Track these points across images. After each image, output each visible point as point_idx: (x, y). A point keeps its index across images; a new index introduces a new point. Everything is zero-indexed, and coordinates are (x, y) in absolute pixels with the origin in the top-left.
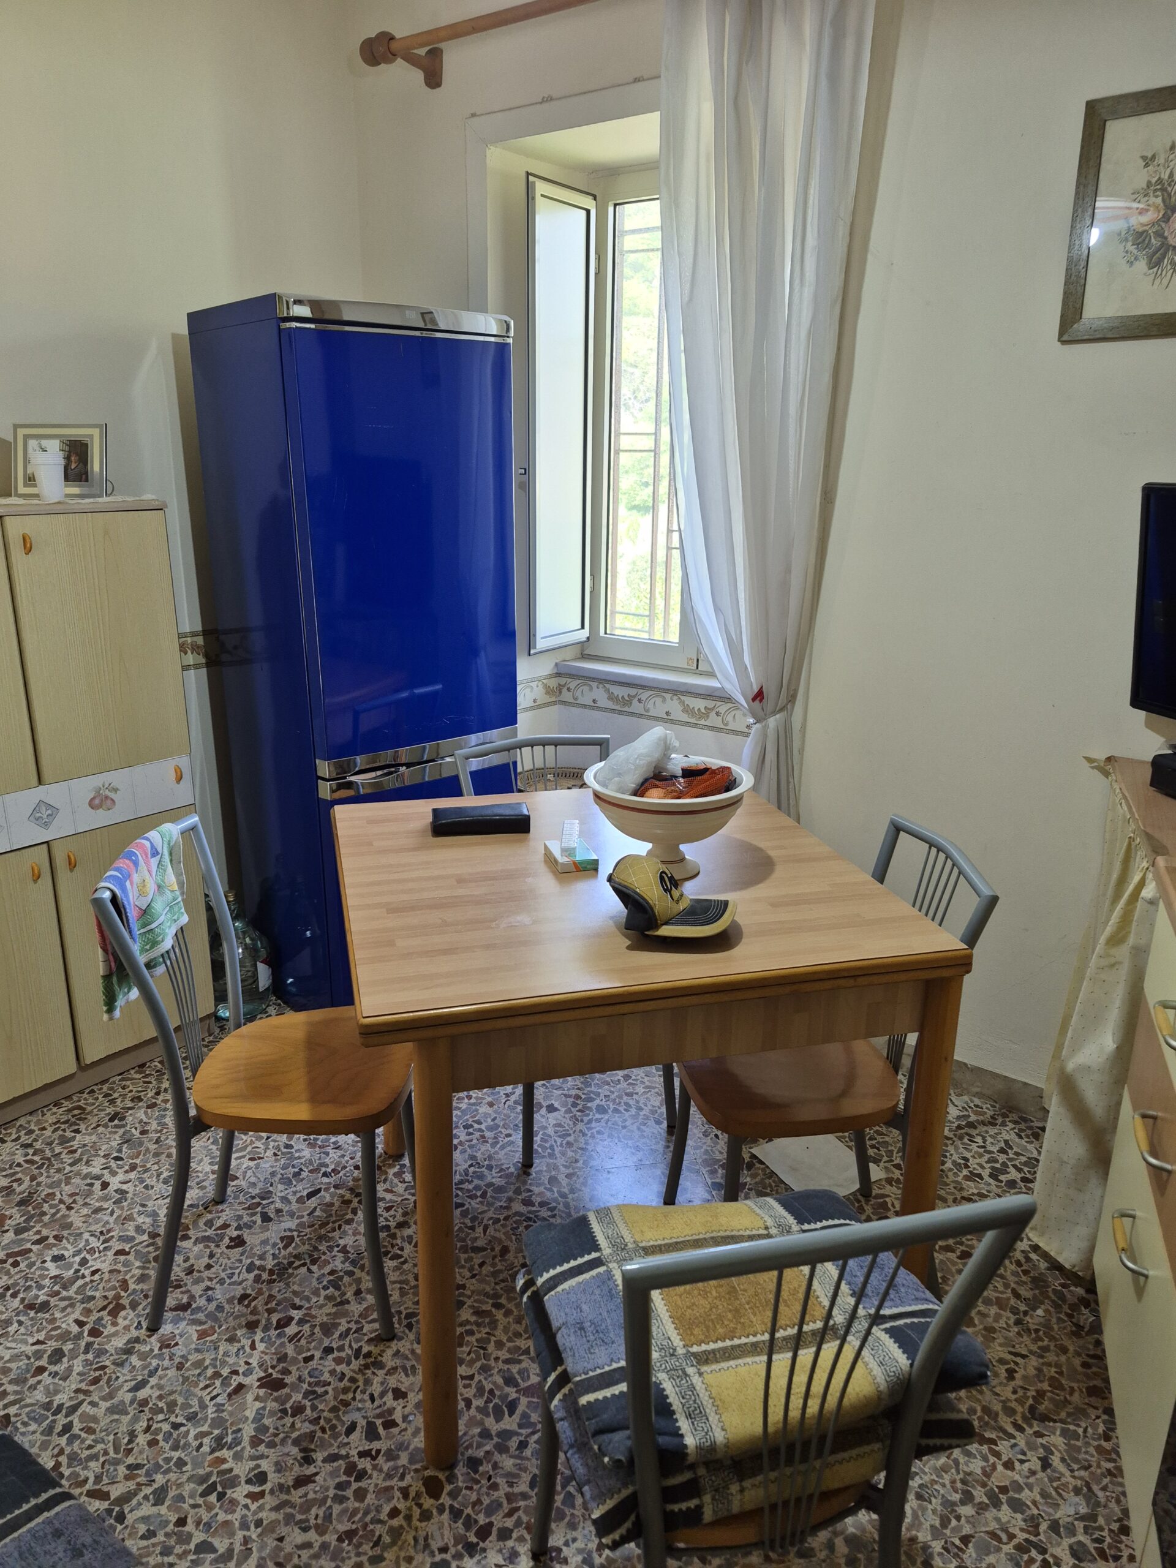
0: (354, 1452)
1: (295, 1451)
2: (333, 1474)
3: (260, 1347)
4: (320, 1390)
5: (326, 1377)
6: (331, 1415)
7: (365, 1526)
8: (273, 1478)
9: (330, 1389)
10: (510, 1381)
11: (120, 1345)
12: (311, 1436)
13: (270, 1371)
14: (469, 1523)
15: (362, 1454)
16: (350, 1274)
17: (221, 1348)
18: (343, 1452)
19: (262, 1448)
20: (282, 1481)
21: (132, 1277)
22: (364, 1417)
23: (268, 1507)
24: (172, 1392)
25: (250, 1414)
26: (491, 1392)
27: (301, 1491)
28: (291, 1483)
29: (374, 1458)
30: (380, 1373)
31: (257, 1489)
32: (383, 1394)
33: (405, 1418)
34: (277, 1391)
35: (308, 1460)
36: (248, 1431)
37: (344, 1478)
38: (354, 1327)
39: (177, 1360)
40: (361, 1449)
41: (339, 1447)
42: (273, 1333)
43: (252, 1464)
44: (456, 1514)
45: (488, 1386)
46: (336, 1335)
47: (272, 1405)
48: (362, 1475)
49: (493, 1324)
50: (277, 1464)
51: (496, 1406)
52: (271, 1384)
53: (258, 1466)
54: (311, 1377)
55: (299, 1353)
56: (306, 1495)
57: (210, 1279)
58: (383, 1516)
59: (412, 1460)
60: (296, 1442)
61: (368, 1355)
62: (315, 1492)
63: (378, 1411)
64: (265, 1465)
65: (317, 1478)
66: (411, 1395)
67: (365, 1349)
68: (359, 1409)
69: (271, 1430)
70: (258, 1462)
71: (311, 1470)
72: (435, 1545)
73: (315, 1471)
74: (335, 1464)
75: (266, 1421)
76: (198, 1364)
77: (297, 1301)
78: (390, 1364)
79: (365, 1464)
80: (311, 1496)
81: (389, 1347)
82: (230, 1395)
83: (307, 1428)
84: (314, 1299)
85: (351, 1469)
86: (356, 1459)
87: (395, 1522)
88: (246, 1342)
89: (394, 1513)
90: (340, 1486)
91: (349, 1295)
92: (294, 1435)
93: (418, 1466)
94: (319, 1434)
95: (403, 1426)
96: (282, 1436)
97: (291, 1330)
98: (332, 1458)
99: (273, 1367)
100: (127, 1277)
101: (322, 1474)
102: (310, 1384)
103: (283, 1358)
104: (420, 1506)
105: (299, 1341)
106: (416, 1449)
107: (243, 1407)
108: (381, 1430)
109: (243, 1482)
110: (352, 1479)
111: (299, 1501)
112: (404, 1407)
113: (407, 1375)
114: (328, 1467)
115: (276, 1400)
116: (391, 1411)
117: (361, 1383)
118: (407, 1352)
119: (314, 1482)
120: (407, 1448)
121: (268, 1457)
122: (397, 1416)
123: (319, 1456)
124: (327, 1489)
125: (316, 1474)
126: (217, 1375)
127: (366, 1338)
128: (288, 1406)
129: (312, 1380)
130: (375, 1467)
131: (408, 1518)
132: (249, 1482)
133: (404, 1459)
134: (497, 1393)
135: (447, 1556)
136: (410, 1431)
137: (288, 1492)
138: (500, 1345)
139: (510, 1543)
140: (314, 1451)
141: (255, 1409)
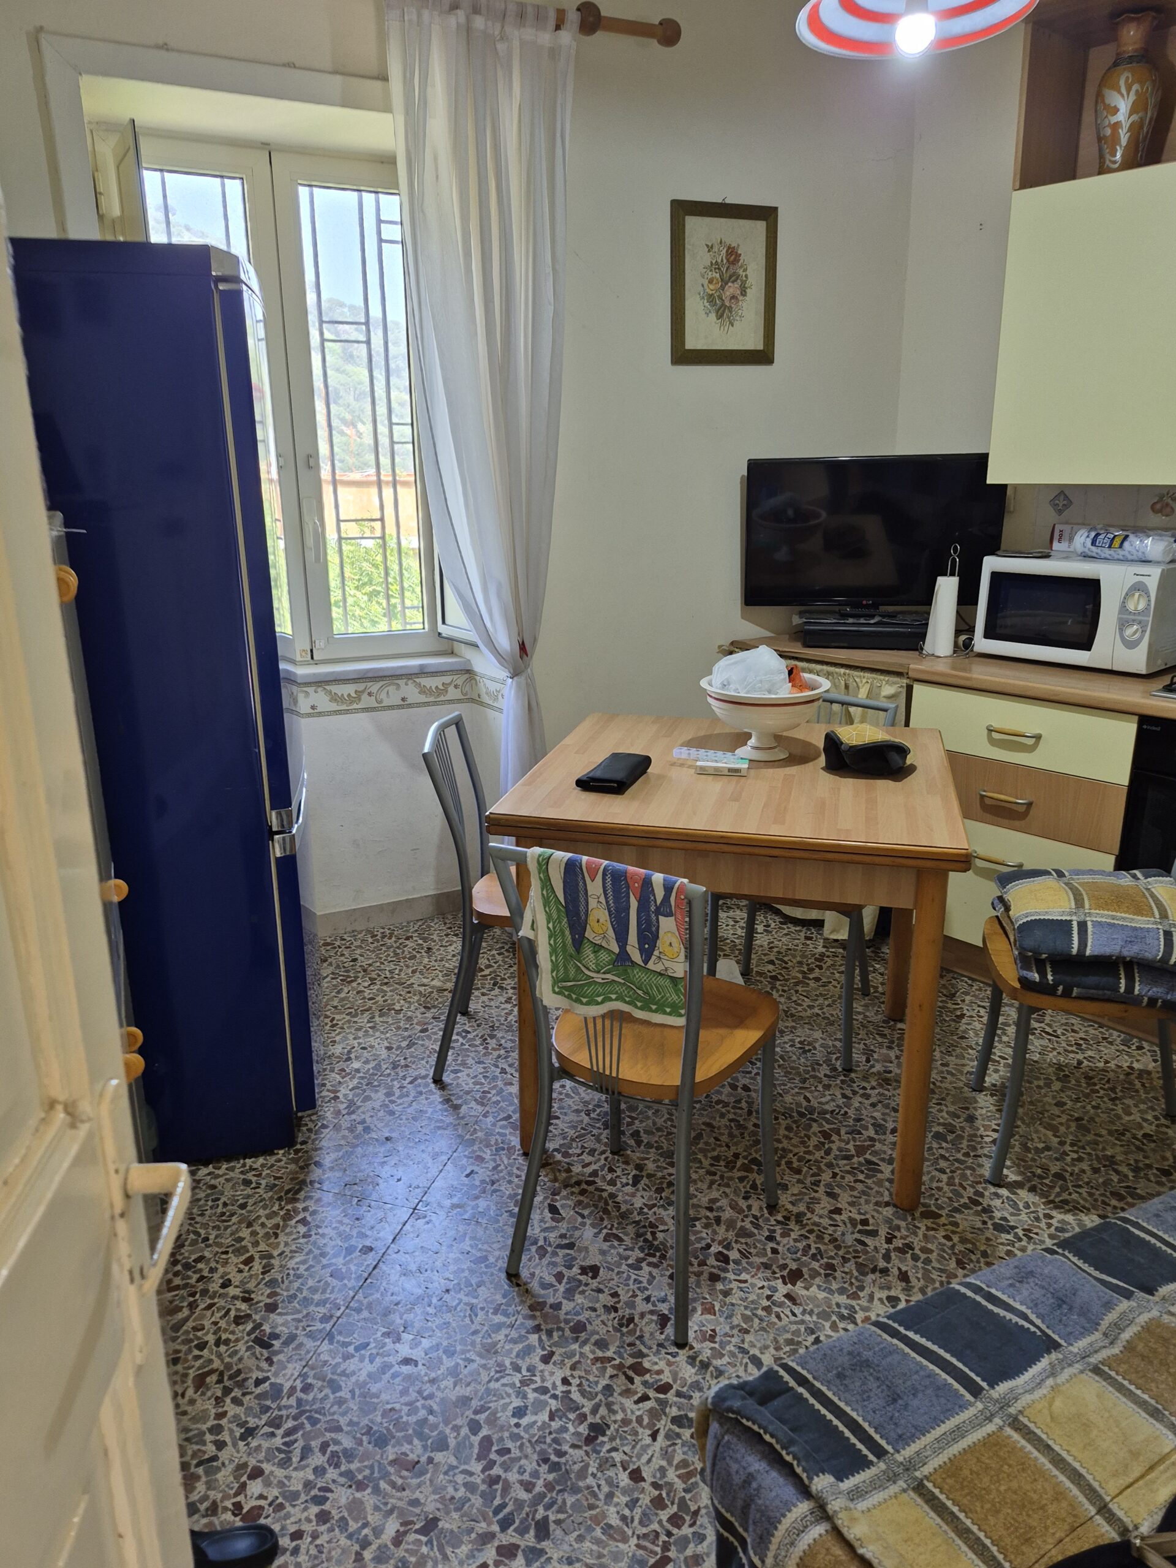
2: (902, 1261)
3: (744, 1276)
4: (813, 1251)
5: (800, 1245)
7: (955, 1254)
9: (813, 1246)
10: (847, 1158)
11: (693, 1371)
12: (860, 1265)
13: (777, 1275)
14: (965, 1206)
15: (889, 1242)
17: (734, 1301)
18: (883, 1251)
19: (861, 1294)
20: (899, 1288)
22: (853, 1233)
25: (822, 1295)
26: (853, 1168)
27: (913, 1280)
28: (904, 1284)
29: (895, 1237)
30: (809, 1215)
32: (832, 1219)
33: (860, 1213)
34: (803, 1275)
35: (885, 1272)
36: (843, 1299)
37: (909, 1256)
38: (751, 1219)
39: (735, 1332)
40: (883, 1242)
41: (877, 1252)
42: (732, 1266)
43: (876, 1301)
44: (956, 1210)
45: (848, 1168)
46: (756, 1231)
47: (818, 1281)
48: (908, 1246)
49: (784, 1150)
50: (881, 1288)
52: (794, 1276)
54: (796, 1253)
55: (765, 1255)
56: (918, 1278)
58: (949, 1244)
59: (905, 1220)
60: (863, 1274)
61: (787, 1218)
62: (917, 1273)
63: (849, 1225)
64: (881, 1295)
65: (903, 1269)
66: (839, 1205)
69: (846, 1285)
70: (876, 1298)
72: (979, 1225)
73: (896, 1269)
74: (893, 1257)
75: (834, 1287)
76: (746, 1318)
78: (802, 1209)
79: (898, 1243)
80: (920, 1276)
81: (783, 1206)
82: (795, 1304)
85: (900, 1250)
86: (892, 1247)
87: (956, 1238)
88: (734, 1285)
89: (947, 1238)
90: (915, 1259)
92: (855, 1273)
93: (910, 1219)
94: (860, 1260)
95: (868, 1216)
96: (853, 1280)
97: (734, 1255)
98: (887, 1257)
99: (774, 1273)
101: (901, 1266)
102: (804, 1255)
103: (766, 1266)
104: (944, 1225)
105: (750, 1253)
106: (893, 1215)
107: (813, 1299)
108: (867, 1228)
110: (911, 1252)
112: (850, 1212)
113: (819, 1203)
114: (895, 1261)
115: (813, 1277)
117: (816, 1228)
118: (794, 1198)
119: (906, 1271)
120: (891, 1219)
121: (873, 1292)
122: (857, 1217)
123: (882, 1264)
124: (916, 1266)
125: (899, 1269)
126: (766, 1309)
127: (767, 1215)
128: (822, 1272)
129: (800, 1253)
130: (902, 1238)
131: (954, 1232)
133: (903, 1224)
134: (856, 1166)
135: (990, 1223)
136: (875, 1214)
138: (809, 1153)
139: (987, 1193)
140: (876, 1266)
141: (817, 1291)
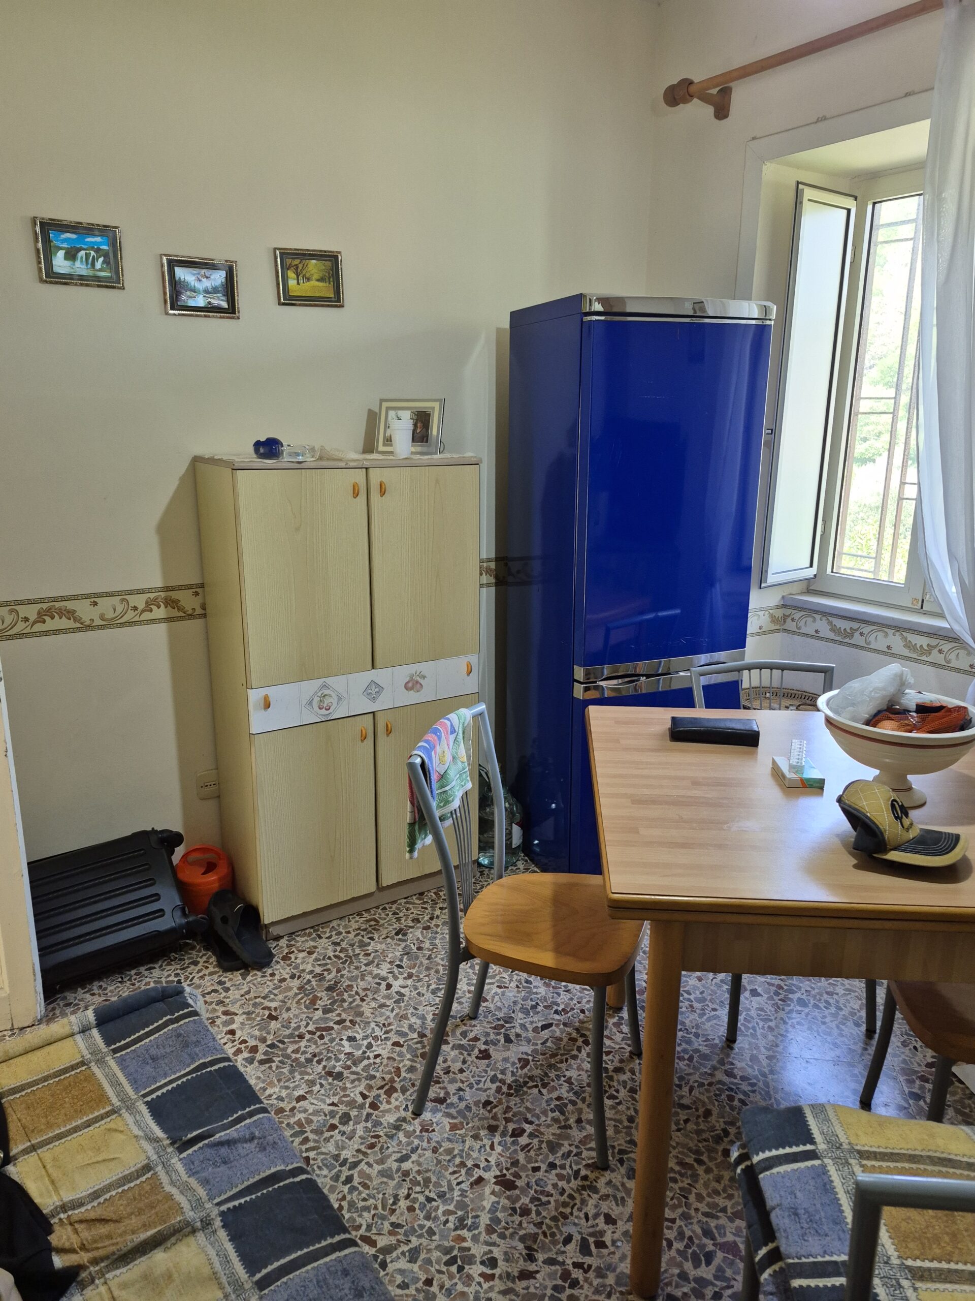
0: (569, 1262)
1: (521, 1246)
2: (551, 1276)
3: (499, 1149)
4: (544, 1199)
5: (549, 1188)
6: (552, 1224)
8: (502, 1266)
9: (552, 1199)
10: (707, 1233)
11: (392, 1121)
12: (534, 1237)
13: (505, 1171)
15: (576, 1265)
16: (572, 1102)
17: (467, 1142)
18: (560, 1259)
19: (494, 1236)
20: (510, 1270)
21: (404, 1066)
22: (580, 1233)
23: (497, 1289)
24: (428, 1171)
25: (487, 1204)
26: (690, 1238)
27: (524, 1283)
28: (516, 1274)
29: (586, 1272)
30: (596, 1196)
31: (489, 1272)
32: (596, 1216)
33: (614, 1242)
34: (509, 1190)
35: (531, 1258)
36: (485, 1219)
37: (560, 1282)
38: (575, 1151)
39: (434, 1144)
40: (575, 1260)
41: (557, 1253)
42: (509, 1140)
43: (487, 1248)
45: (688, 1233)
46: (559, 1154)
47: (504, 1202)
48: (574, 1284)
49: (695, 1177)
50: (506, 1253)
51: (694, 1253)
52: (505, 1183)
53: (491, 1252)
54: (537, 1185)
55: (529, 1162)
56: (527, 1288)
57: (462, 1082)
59: (618, 1283)
60: (522, 1239)
61: (585, 1178)
62: (536, 1288)
63: (591, 1230)
64: (497, 1253)
65: (538, 1276)
66: (619, 1223)
67: (583, 1172)
68: (575, 1224)
69: (503, 1224)
70: (491, 1248)
71: (532, 1267)
73: (536, 1269)
74: (553, 1268)
75: (500, 1215)
76: (449, 1151)
77: (529, 1116)
78: (604, 1190)
79: (577, 1274)
80: (532, 1290)
81: (603, 1175)
82: (472, 1184)
83: (532, 1229)
84: (543, 1119)
85: (566, 1275)
86: (571, 1268)
88: (487, 1143)
90: (556, 1288)
91: (572, 1121)
92: (522, 1233)
93: (623, 1289)
94: (541, 1237)
95: (612, 1249)
96: (511, 1230)
97: (523, 1140)
98: (551, 1262)
99: (507, 1169)
100: (400, 1066)
101: (542, 1273)
102: (536, 1191)
103: (515, 1163)
105: (529, 1151)
106: (622, 1273)
107: (481, 1197)
108: (593, 1247)
109: (478, 1263)
110: (567, 1285)
111: (522, 1292)
112: (613, 1232)
113: (617, 1205)
114: (547, 1269)
115: (508, 1198)
116: (602, 1233)
117: (578, 1201)
118: (619, 1184)
119: (535, 1278)
120: (614, 1270)
121: (499, 1246)
122: (607, 1239)
123: (541, 1257)
124: (546, 1288)
125: (537, 1272)
127: (584, 1163)
128: (518, 1205)
129: (538, 1188)
130: (586, 1280)
132: (483, 1263)
134: (696, 1241)
136: (618, 1255)
137: (513, 1282)
140: (537, 1251)
141: (491, 1201)
